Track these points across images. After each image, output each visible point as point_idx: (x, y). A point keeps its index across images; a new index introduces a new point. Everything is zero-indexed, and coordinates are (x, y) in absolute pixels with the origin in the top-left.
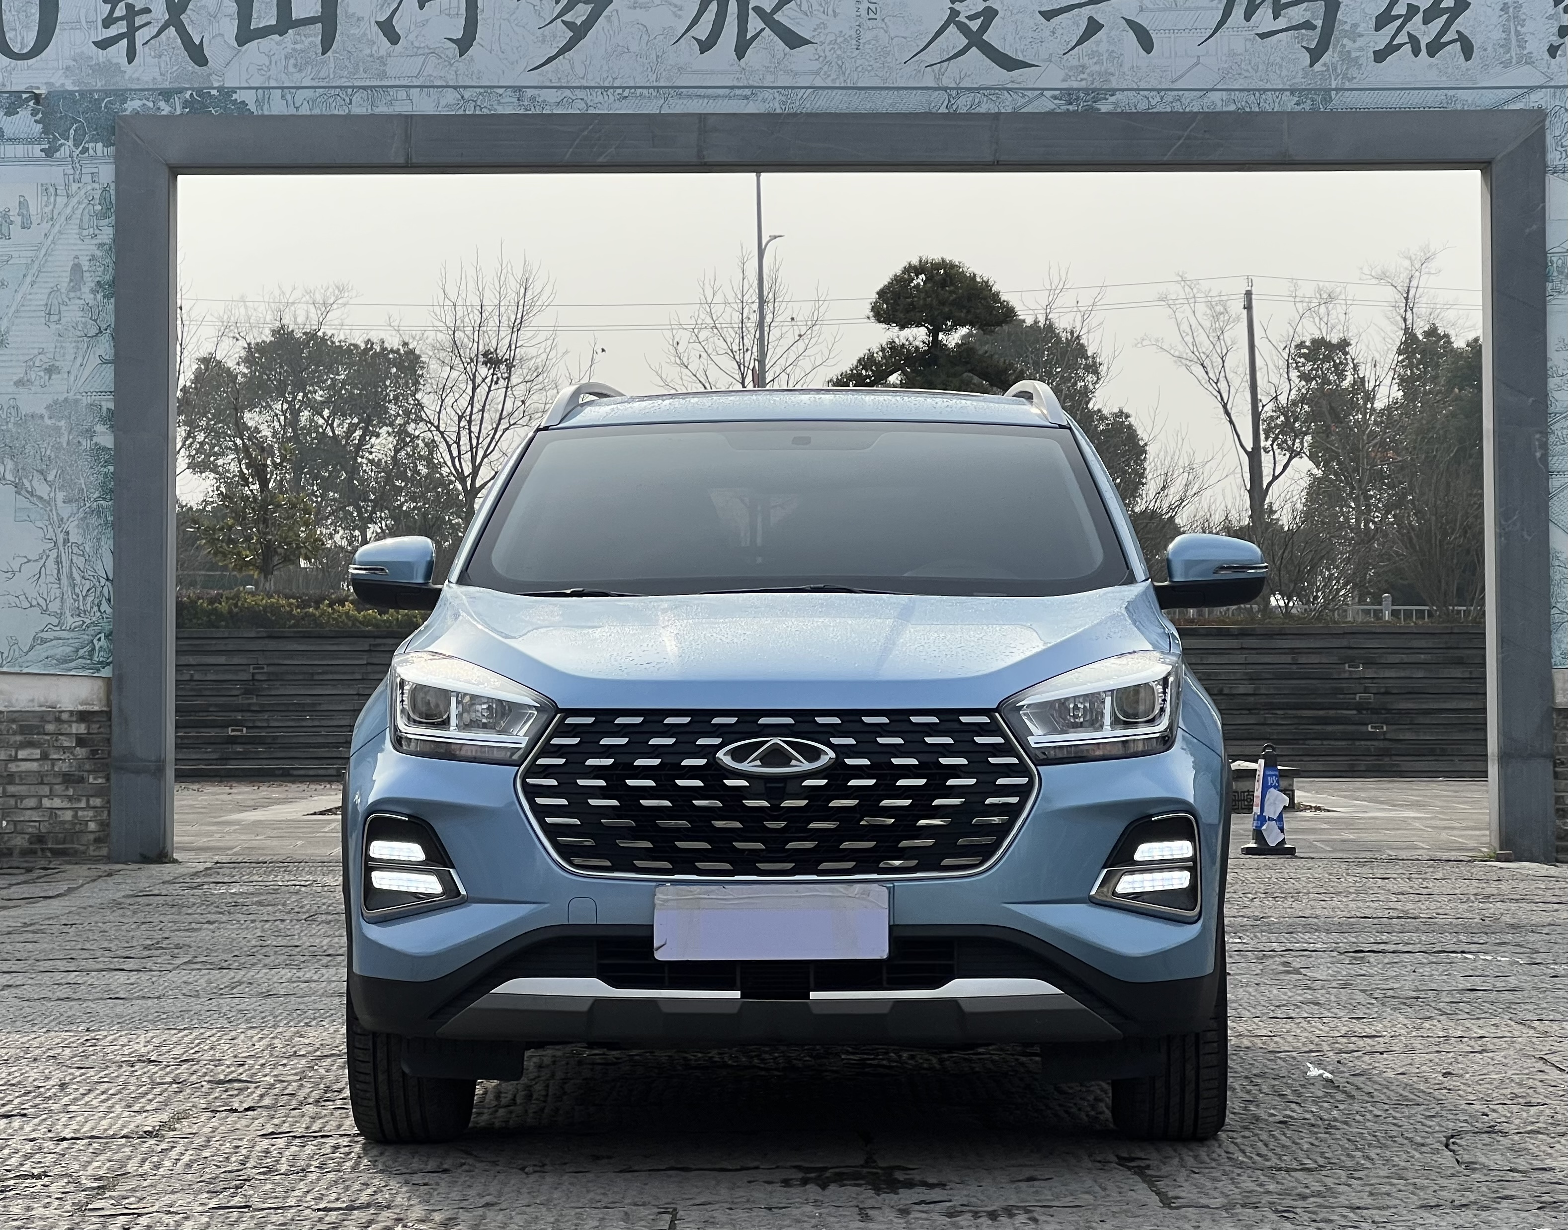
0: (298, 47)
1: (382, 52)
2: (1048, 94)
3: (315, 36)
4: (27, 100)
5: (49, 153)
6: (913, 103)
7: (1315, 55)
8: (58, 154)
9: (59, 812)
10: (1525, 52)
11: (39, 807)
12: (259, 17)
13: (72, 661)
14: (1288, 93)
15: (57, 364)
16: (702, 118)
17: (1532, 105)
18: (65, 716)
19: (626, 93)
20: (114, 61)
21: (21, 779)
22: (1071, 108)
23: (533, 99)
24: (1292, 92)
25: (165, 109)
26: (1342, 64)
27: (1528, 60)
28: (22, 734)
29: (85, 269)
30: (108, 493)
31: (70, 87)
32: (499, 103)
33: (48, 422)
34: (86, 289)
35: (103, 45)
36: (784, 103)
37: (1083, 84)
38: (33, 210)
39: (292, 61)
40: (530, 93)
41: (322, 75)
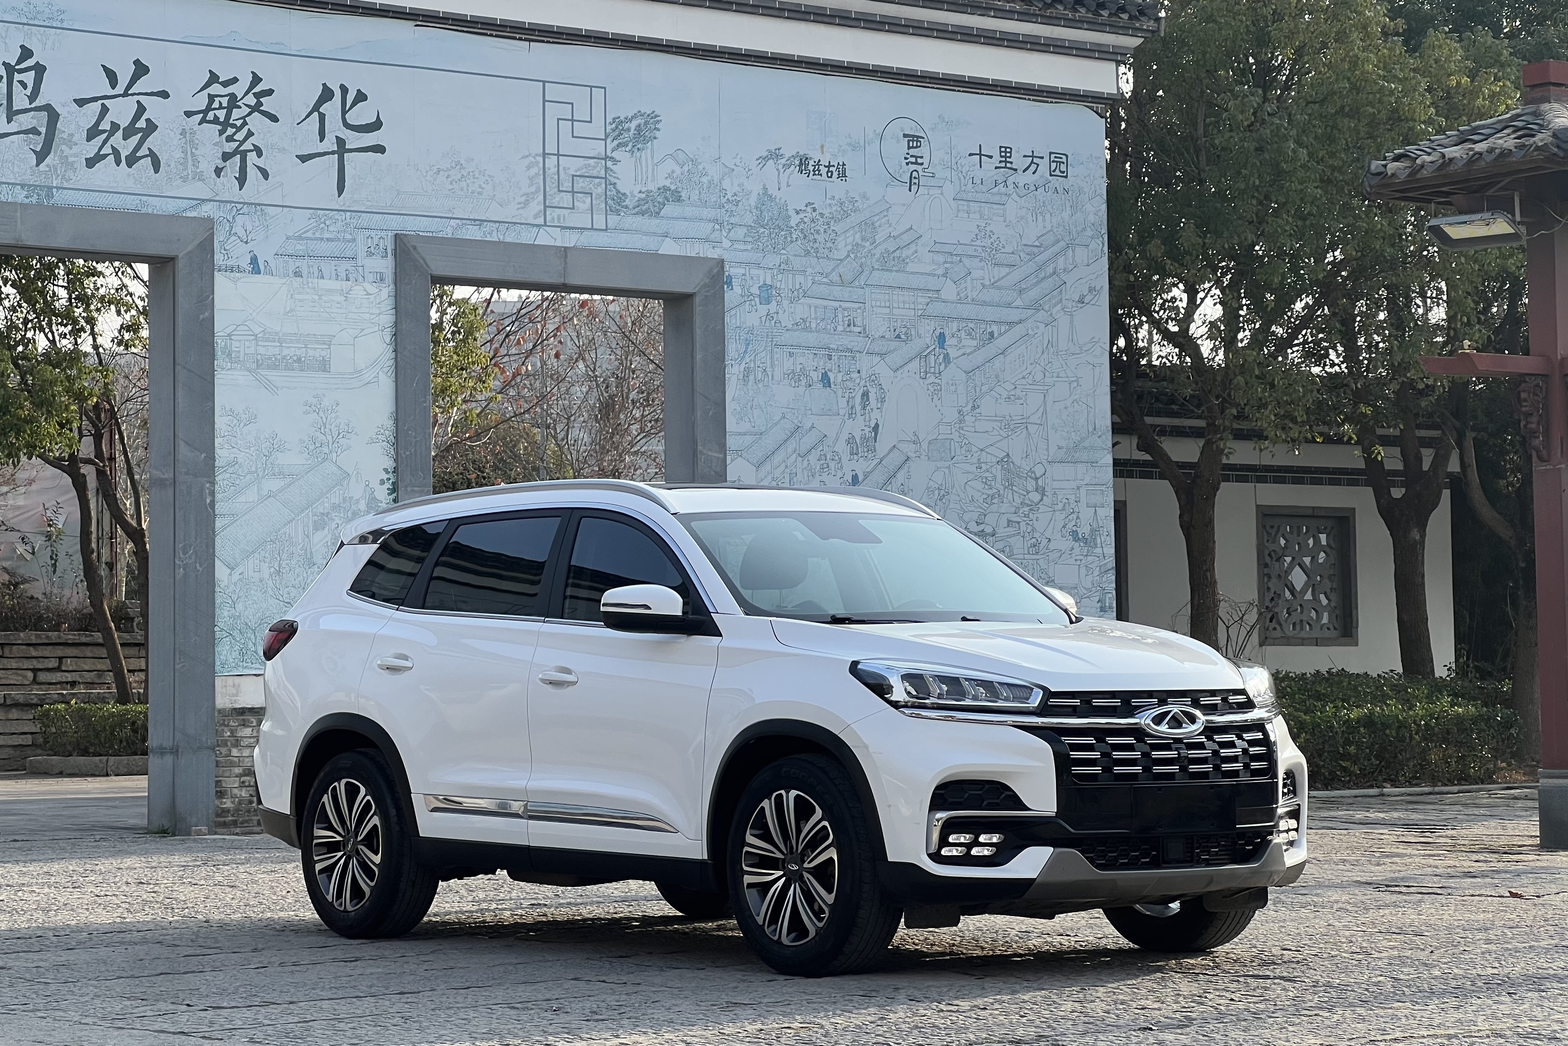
7: (41, 156)
10: (198, 171)
14: (19, 187)
17: (203, 214)
24: (23, 186)
26: (61, 167)
27: (200, 177)
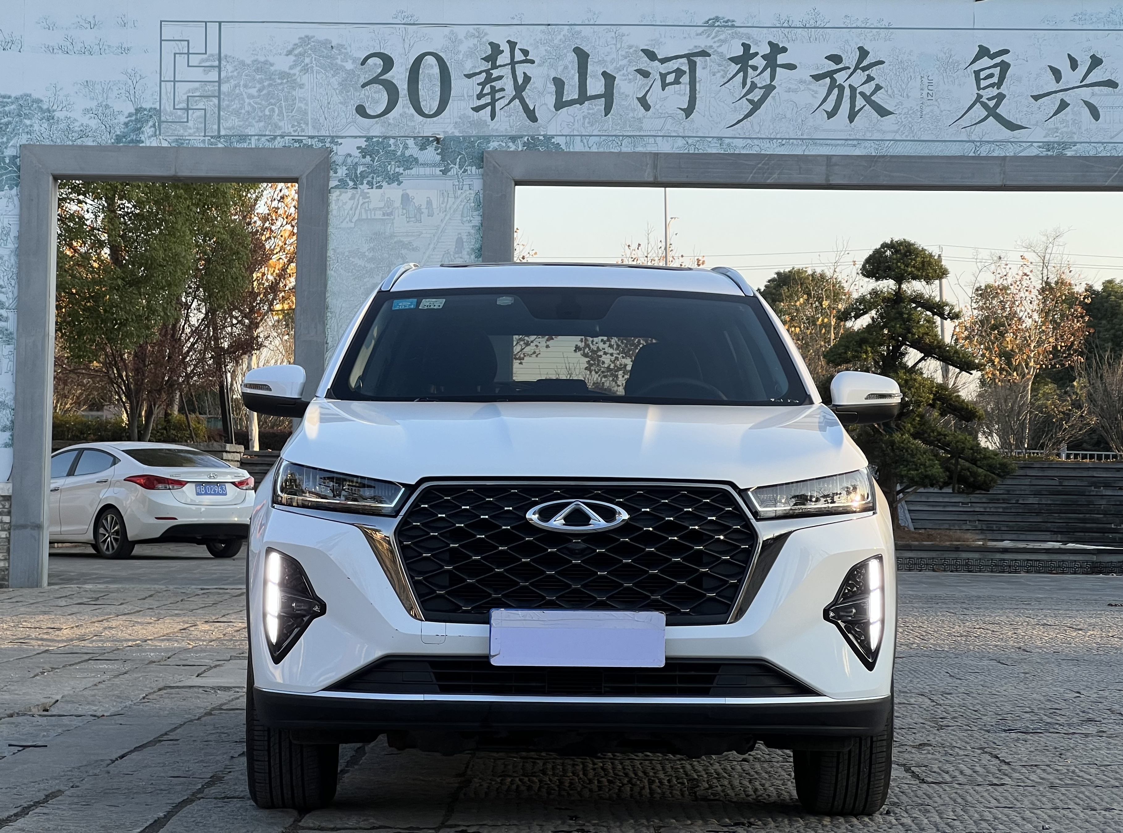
0: (591, 111)
1: (640, 115)
2: (1035, 144)
3: (601, 105)
4: (432, 141)
5: (444, 172)
6: (954, 150)
8: (449, 173)
12: (568, 94)
16: (829, 158)
19: (784, 142)
20: (483, 119)
22: (1049, 153)
23: (729, 145)
25: (512, 147)
29: (464, 240)
31: (457, 134)
32: (709, 146)
34: (465, 253)
35: (477, 109)
36: (877, 149)
37: (1057, 140)
38: (434, 206)
39: (587, 120)
40: (727, 141)
41: (605, 128)
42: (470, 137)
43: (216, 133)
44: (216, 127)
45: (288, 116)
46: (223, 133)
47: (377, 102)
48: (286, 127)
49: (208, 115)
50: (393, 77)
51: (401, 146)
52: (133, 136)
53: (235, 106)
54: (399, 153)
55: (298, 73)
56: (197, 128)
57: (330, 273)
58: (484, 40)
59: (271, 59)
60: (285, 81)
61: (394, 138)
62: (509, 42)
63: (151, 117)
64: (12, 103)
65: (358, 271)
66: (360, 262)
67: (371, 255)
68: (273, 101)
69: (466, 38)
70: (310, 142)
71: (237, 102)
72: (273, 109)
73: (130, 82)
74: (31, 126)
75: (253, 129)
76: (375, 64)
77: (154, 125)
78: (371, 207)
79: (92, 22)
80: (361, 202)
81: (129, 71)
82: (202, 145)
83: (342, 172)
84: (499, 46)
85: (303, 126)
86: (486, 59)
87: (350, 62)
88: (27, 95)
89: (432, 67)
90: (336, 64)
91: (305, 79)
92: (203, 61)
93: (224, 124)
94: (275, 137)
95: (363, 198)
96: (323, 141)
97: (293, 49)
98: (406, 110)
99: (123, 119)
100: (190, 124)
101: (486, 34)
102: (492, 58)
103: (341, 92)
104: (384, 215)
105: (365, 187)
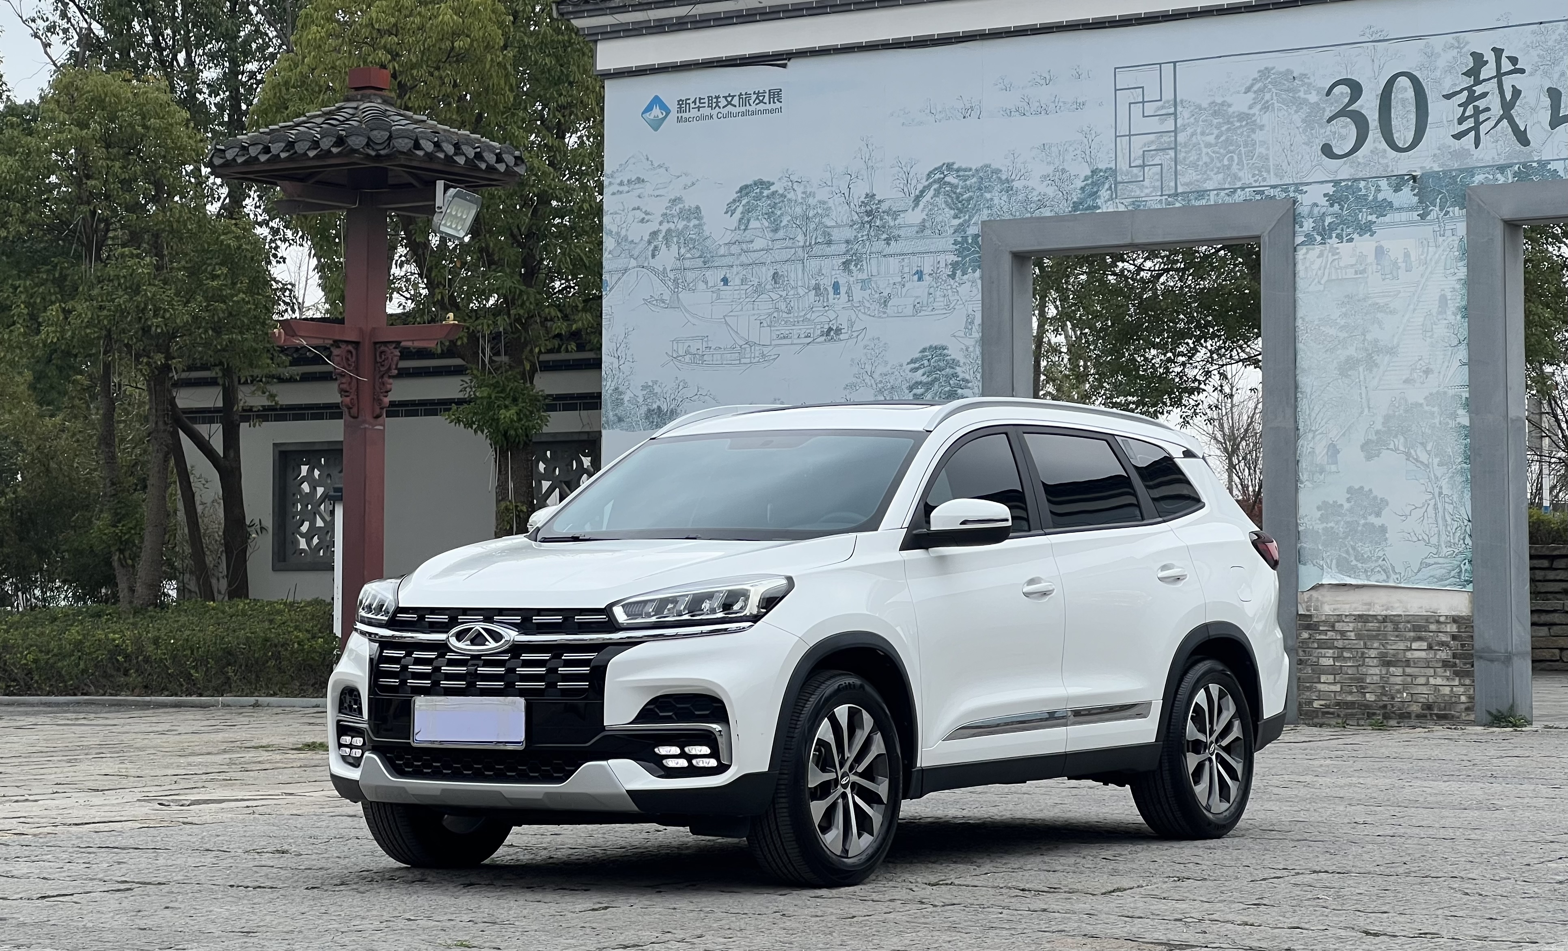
4: (1408, 180)
5: (1423, 217)
8: (1428, 218)
9: (1440, 688)
11: (1427, 684)
12: (1566, 107)
13: (1446, 579)
15: (1431, 367)
18: (1442, 619)
20: (1466, 147)
21: (1415, 663)
25: (1501, 180)
28: (1414, 631)
29: (1449, 298)
30: (1468, 459)
31: (1436, 169)
33: (1427, 408)
34: (1449, 313)
35: (1458, 136)
38: (1413, 259)
42: (1451, 171)
43: (1173, 191)
44: (1172, 184)
45: (1248, 164)
46: (1180, 190)
47: (1343, 138)
48: (1246, 177)
49: (1164, 171)
50: (1362, 107)
51: (1373, 189)
52: (1090, 202)
53: (1191, 159)
54: (1371, 198)
55: (1257, 113)
56: (1154, 187)
57: (1300, 346)
58: (1464, 50)
59: (1229, 99)
60: (1244, 123)
61: (1363, 179)
62: (1494, 49)
63: (1107, 178)
64: (973, 176)
65: (1330, 342)
66: (1332, 331)
67: (1342, 322)
68: (1231, 148)
69: (1444, 50)
70: (1272, 192)
71: (1194, 152)
72: (1232, 157)
73: (1085, 140)
74: (992, 199)
75: (1211, 183)
76: (1342, 93)
77: (1110, 187)
78: (1342, 264)
79: (1048, 78)
80: (1330, 260)
81: (1085, 128)
82: (1159, 207)
83: (1308, 225)
84: (1482, 55)
85: (1265, 174)
86: (1467, 74)
87: (1314, 93)
88: (987, 166)
89: (1406, 89)
90: (1299, 97)
91: (1265, 119)
92: (1159, 109)
93: (1181, 179)
94: (1235, 190)
95: (1333, 255)
96: (1285, 191)
97: (1252, 85)
98: (1377, 144)
99: (1079, 184)
100: (1147, 183)
101: (1467, 43)
102: (1474, 73)
103: (1305, 131)
104: (1356, 272)
105: (1334, 240)
